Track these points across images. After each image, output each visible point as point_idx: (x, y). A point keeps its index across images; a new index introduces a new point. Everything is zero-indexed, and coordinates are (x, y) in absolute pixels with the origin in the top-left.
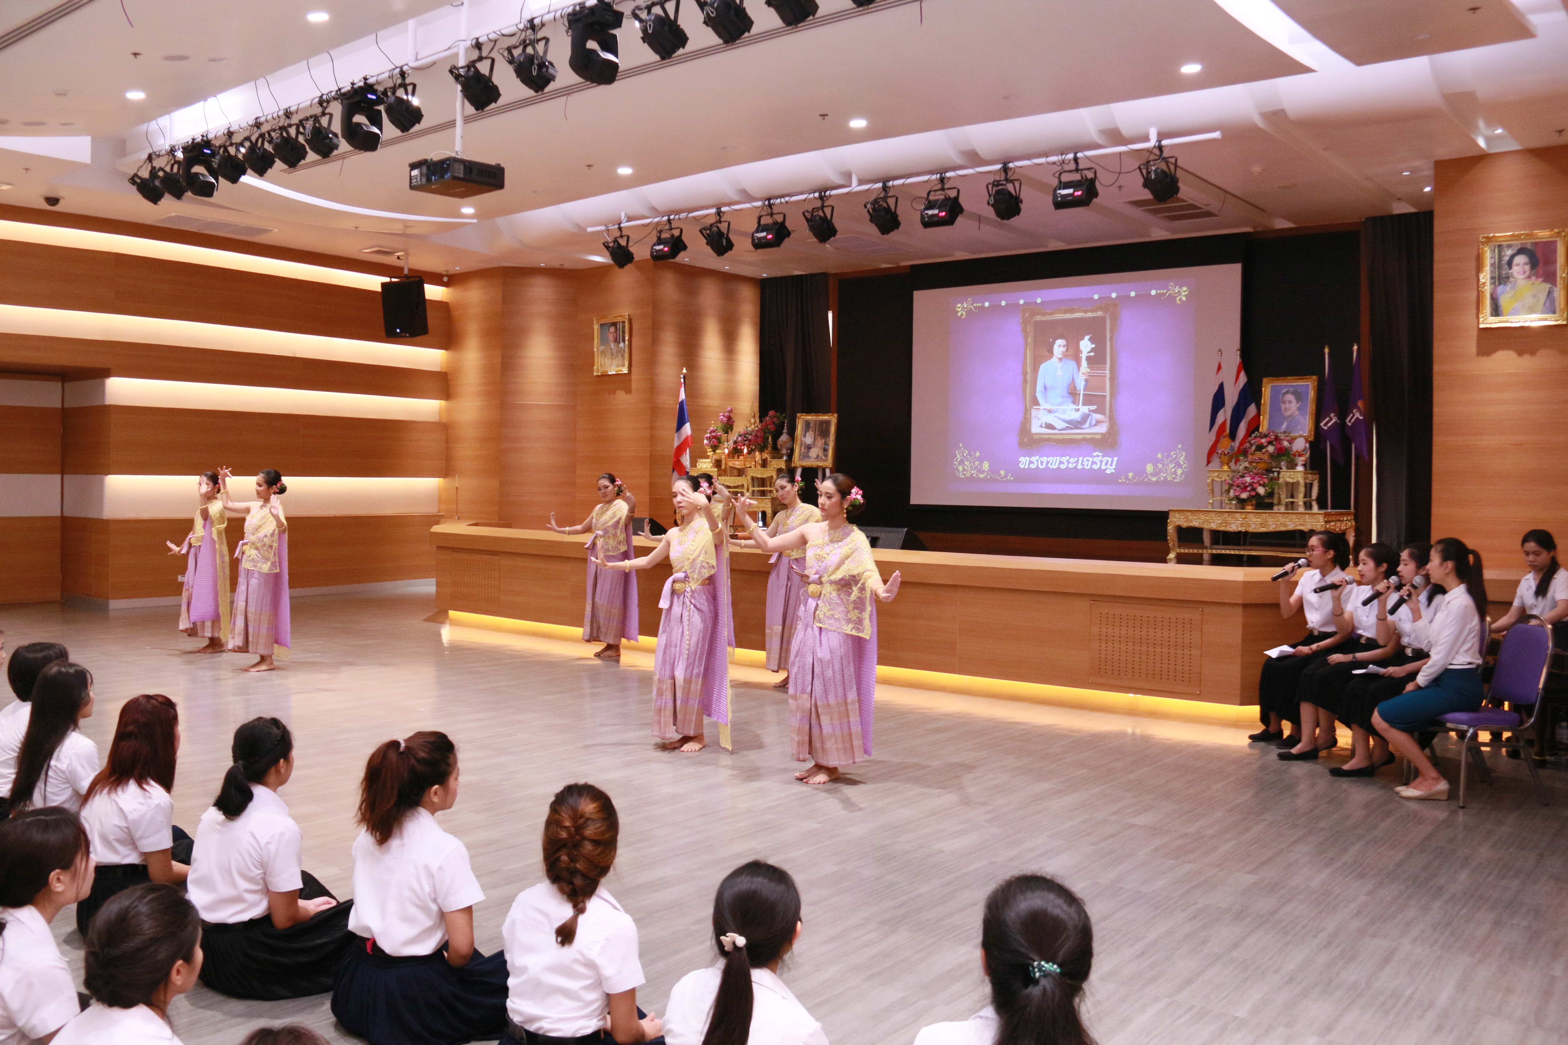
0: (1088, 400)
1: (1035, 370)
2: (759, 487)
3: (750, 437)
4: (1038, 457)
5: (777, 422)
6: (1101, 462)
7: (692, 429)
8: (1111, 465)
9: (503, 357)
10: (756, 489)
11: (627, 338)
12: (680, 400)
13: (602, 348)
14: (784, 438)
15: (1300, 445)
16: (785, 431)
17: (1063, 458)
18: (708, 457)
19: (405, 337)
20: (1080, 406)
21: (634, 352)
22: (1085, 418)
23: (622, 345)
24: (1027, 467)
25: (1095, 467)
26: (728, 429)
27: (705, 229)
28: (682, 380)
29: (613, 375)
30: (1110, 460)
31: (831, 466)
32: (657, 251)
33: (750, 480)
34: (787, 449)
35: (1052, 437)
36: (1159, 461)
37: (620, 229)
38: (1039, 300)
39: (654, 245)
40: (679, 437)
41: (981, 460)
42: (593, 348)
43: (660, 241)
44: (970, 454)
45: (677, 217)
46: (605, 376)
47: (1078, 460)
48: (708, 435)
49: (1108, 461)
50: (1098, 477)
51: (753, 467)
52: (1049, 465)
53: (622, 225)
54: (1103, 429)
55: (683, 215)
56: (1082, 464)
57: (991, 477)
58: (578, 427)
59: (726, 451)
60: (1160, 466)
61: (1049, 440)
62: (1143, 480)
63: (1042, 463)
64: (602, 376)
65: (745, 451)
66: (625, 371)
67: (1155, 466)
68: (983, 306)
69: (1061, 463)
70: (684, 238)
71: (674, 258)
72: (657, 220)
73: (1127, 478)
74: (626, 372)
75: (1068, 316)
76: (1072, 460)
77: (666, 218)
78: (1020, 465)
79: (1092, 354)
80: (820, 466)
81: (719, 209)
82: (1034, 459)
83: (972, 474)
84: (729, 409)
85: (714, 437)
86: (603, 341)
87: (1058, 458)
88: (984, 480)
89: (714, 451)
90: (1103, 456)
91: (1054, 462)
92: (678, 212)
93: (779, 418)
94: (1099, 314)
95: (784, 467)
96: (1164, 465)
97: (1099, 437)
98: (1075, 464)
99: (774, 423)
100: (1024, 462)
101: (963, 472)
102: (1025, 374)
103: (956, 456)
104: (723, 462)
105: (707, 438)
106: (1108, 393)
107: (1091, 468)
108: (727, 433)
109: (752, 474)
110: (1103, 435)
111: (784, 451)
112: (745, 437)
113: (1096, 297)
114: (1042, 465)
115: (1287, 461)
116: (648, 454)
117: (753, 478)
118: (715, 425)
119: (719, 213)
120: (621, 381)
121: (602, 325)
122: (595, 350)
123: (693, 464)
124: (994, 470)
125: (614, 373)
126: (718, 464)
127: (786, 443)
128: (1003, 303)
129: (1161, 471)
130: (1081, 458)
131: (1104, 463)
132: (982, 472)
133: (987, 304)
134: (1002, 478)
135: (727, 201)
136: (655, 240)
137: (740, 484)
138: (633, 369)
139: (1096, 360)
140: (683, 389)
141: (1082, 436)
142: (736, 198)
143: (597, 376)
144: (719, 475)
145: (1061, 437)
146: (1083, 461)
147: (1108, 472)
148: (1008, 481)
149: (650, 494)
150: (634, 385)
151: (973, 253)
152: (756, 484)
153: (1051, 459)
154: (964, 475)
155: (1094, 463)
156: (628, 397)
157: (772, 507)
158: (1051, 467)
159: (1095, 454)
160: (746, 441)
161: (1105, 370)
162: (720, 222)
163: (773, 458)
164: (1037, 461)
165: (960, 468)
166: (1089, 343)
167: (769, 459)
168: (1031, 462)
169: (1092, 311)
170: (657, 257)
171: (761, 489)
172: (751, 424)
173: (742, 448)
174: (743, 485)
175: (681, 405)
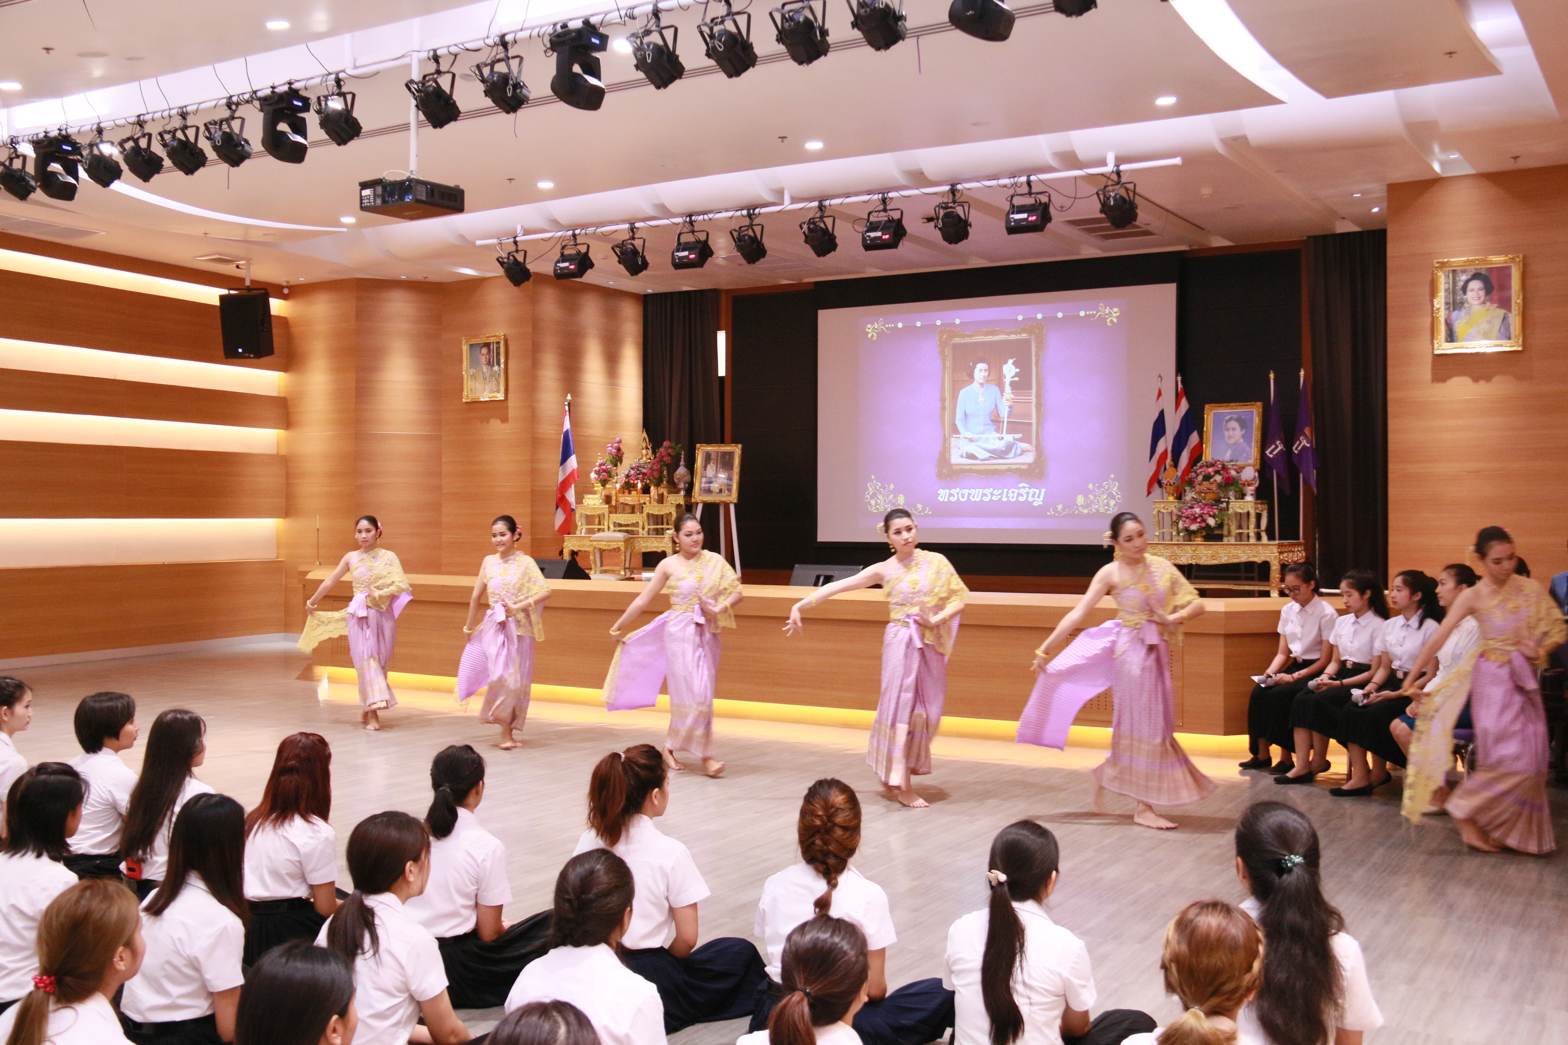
0: (1013, 427)
1: (955, 397)
2: (654, 525)
3: (644, 471)
4: (958, 489)
5: (673, 454)
6: (1028, 493)
7: (578, 462)
8: (1039, 497)
9: (358, 381)
10: (652, 527)
11: (502, 360)
12: (565, 430)
13: (472, 371)
14: (681, 471)
15: (1249, 474)
16: (682, 463)
17: (987, 490)
18: (595, 493)
19: (249, 357)
20: (1004, 435)
21: (510, 376)
22: (1009, 447)
23: (496, 368)
24: (946, 500)
25: (1021, 499)
26: (617, 461)
27: (617, 246)
28: (567, 408)
29: (486, 401)
30: (1037, 491)
31: (735, 501)
32: (561, 269)
33: (645, 518)
34: (685, 483)
35: (973, 467)
36: (1090, 491)
37: (515, 243)
38: (958, 321)
39: (558, 262)
40: (564, 471)
41: (896, 493)
43: (564, 258)
44: (883, 487)
45: (584, 231)
46: (476, 403)
47: (1003, 492)
48: (597, 468)
49: (1035, 493)
50: (1024, 510)
51: (648, 504)
52: (971, 498)
53: (517, 239)
54: (1029, 458)
55: (590, 230)
56: (1007, 496)
58: (443, 460)
59: (618, 486)
60: (1091, 497)
61: (970, 471)
62: (1074, 512)
63: (963, 495)
65: (640, 485)
66: (500, 396)
67: (1086, 497)
68: (896, 327)
69: (984, 495)
70: (591, 255)
71: (581, 276)
72: (559, 234)
73: (1055, 510)
74: (503, 398)
75: (989, 338)
76: (996, 492)
77: (570, 233)
78: (939, 498)
79: (1017, 379)
81: (632, 225)
82: (953, 491)
84: (618, 439)
85: (604, 471)
86: (474, 363)
87: (981, 490)
89: (604, 485)
90: (1030, 488)
91: (976, 494)
92: (584, 226)
93: (674, 449)
94: (1024, 336)
95: (682, 503)
96: (1095, 496)
97: (1025, 467)
98: (999, 497)
99: (669, 455)
100: (943, 495)
101: (875, 506)
102: (943, 400)
103: (868, 489)
104: (614, 498)
105: (596, 471)
106: (1034, 421)
107: (1017, 500)
108: (616, 465)
109: (647, 511)
110: (1030, 465)
111: (682, 486)
112: (638, 470)
113: (1020, 318)
114: (963, 497)
115: (1236, 491)
116: (530, 490)
117: (648, 515)
118: (601, 459)
119: (632, 229)
120: (496, 408)
121: (471, 346)
122: (464, 373)
123: (579, 500)
125: (487, 399)
126: (608, 500)
127: (684, 476)
128: (919, 324)
129: (1092, 502)
130: (1005, 490)
131: (1030, 495)
133: (900, 325)
134: (920, 512)
135: (641, 216)
136: (558, 256)
137: (634, 522)
138: (509, 395)
139: (1021, 385)
140: (567, 417)
141: (1006, 467)
142: (651, 212)
143: (467, 403)
144: (610, 512)
146: (1008, 493)
147: (1035, 504)
148: (927, 515)
149: (532, 534)
150: (511, 413)
151: (886, 270)
152: (651, 522)
153: (972, 491)
154: (877, 509)
155: (1019, 495)
156: (504, 425)
158: (973, 500)
159: (1020, 485)
160: (639, 474)
161: (1031, 396)
162: (633, 238)
163: (670, 492)
164: (958, 493)
165: (873, 502)
166: (1013, 367)
167: (665, 494)
168: (951, 495)
169: (1016, 333)
170: (561, 276)
171: (655, 527)
172: (642, 455)
173: (636, 482)
174: (638, 523)
175: (566, 435)
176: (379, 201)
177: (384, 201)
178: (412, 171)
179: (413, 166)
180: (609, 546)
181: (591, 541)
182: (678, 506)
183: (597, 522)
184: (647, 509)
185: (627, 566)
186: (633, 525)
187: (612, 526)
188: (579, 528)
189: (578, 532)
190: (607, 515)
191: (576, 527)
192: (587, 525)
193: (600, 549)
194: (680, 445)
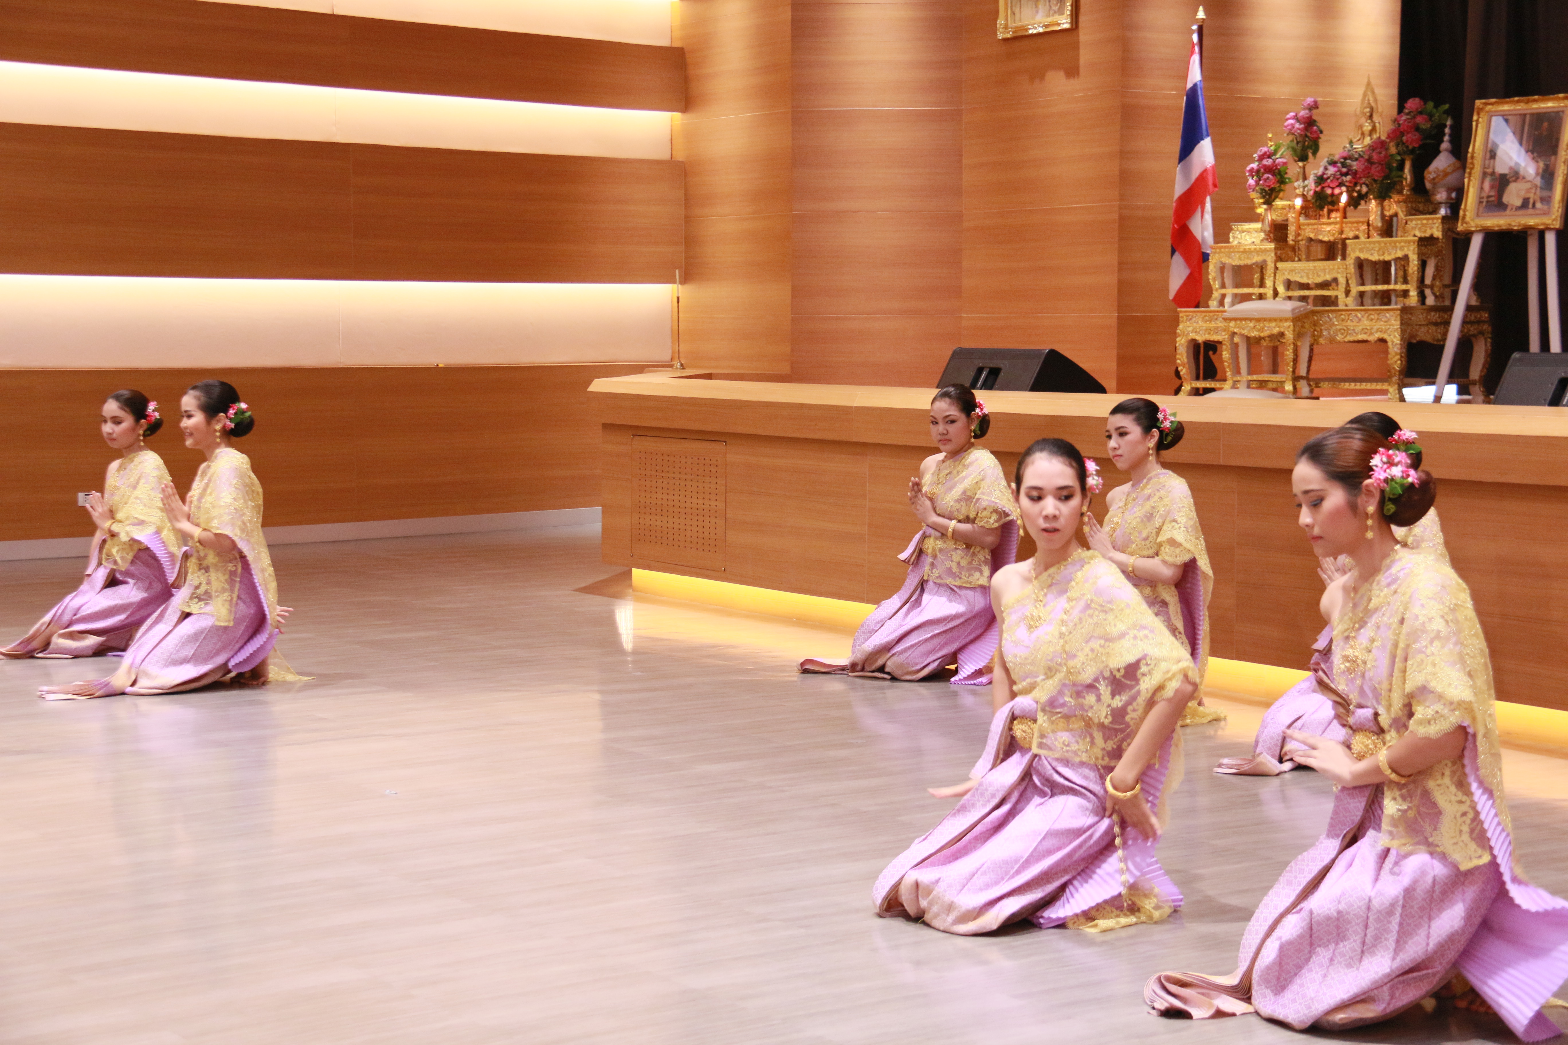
2: (1376, 282)
3: (1355, 165)
5: (1425, 125)
7: (1216, 156)
10: (1369, 288)
12: (1189, 85)
14: (1442, 162)
16: (1445, 145)
18: (1256, 218)
26: (1304, 149)
28: (1195, 38)
29: (1039, 34)
31: (1557, 225)
33: (1352, 269)
34: (1450, 190)
40: (1186, 172)
46: (1021, 38)
48: (1255, 165)
51: (1363, 238)
58: (965, 161)
59: (1298, 202)
64: (1015, 39)
65: (1344, 198)
66: (1065, 23)
74: (1067, 26)
80: (1531, 228)
84: (1310, 100)
85: (1269, 169)
89: (1269, 202)
93: (1431, 116)
95: (1438, 233)
99: (1417, 128)
104: (1292, 229)
105: (1251, 170)
108: (1303, 158)
109: (1358, 254)
111: (1441, 196)
112: (1344, 165)
116: (1116, 216)
117: (1361, 264)
118: (1268, 143)
120: (1057, 48)
123: (1222, 234)
125: (1041, 30)
126: (1278, 232)
127: (1446, 174)
137: (1328, 277)
138: (1082, 18)
140: (1196, 58)
143: (1005, 40)
144: (1279, 259)
149: (1120, 307)
150: (1085, 56)
152: (1368, 276)
156: (1074, 84)
157: (1403, 331)
160: (1346, 174)
163: (1414, 211)
167: (1401, 215)
171: (1380, 287)
172: (1363, 134)
173: (1337, 191)
174: (1335, 280)
175: (1192, 95)
180: (1262, 330)
181: (1225, 319)
182: (1425, 242)
183: (1256, 281)
184: (1355, 252)
185: (1303, 371)
186: (1324, 285)
187: (1281, 289)
188: (1216, 295)
189: (1213, 304)
190: (1270, 266)
191: (1210, 290)
192: (1237, 286)
193: (1248, 339)
194: (1447, 106)
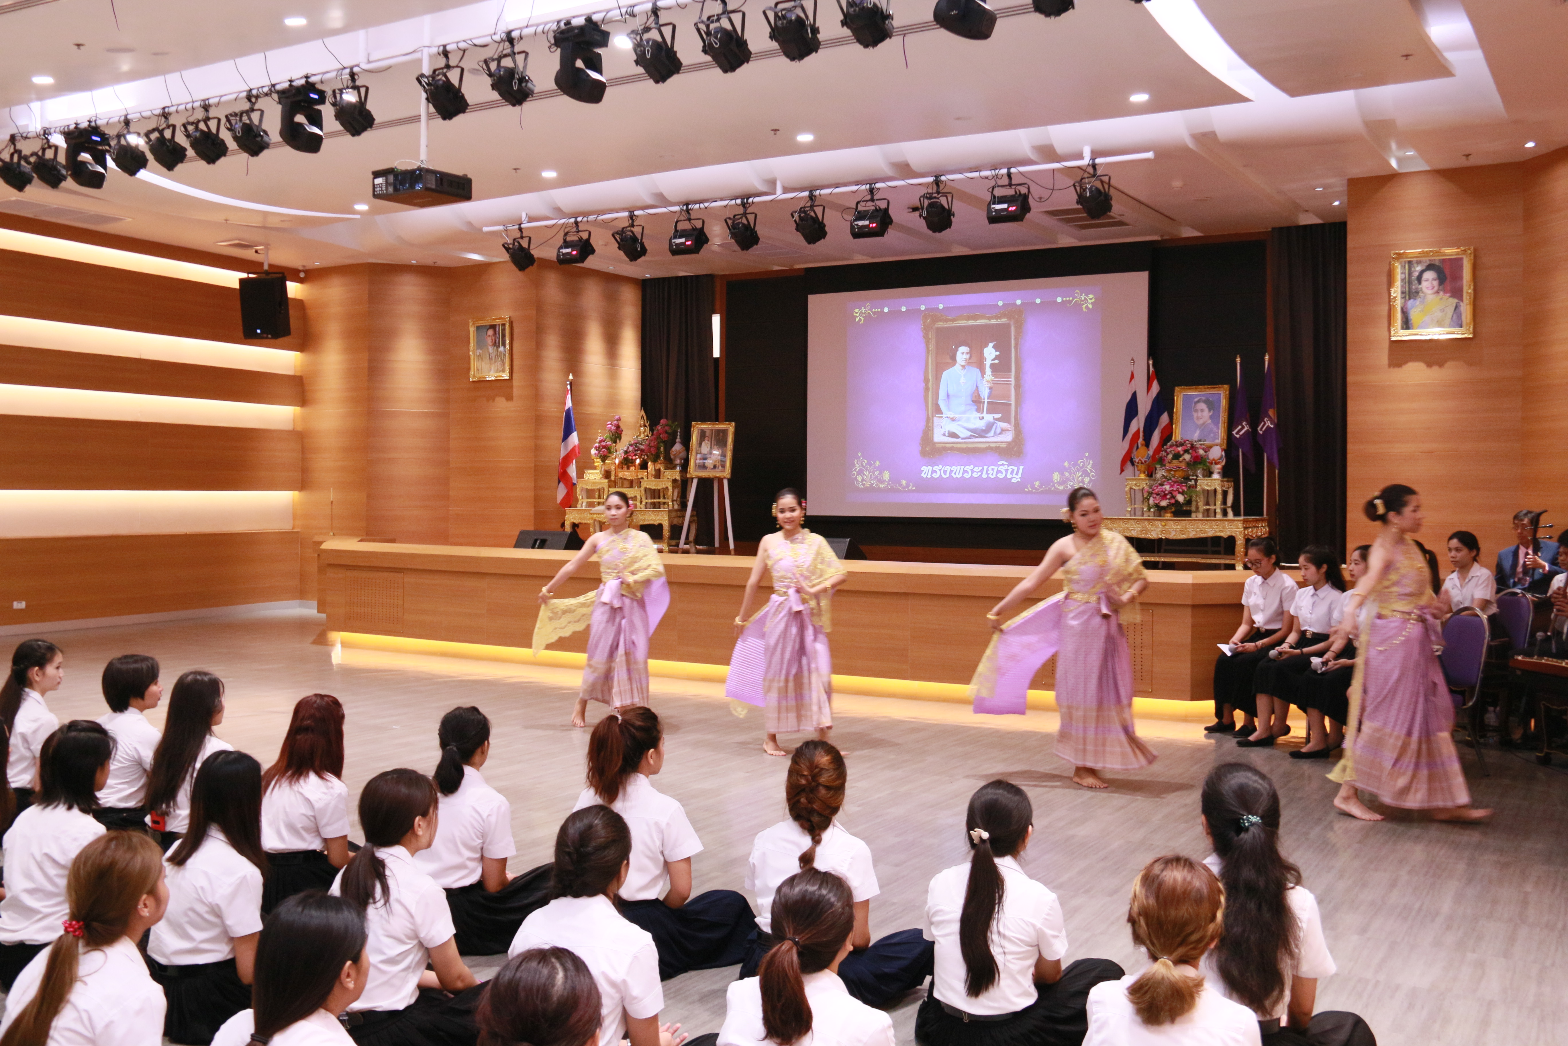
0: (993, 408)
1: (938, 378)
2: (651, 499)
3: (642, 447)
4: (941, 466)
5: (670, 431)
6: (1007, 471)
7: (579, 439)
8: (1017, 474)
9: (370, 361)
10: (650, 501)
11: (507, 342)
12: (567, 408)
13: (479, 352)
14: (678, 447)
15: (1217, 453)
16: (678, 440)
17: (968, 467)
18: (595, 468)
19: (267, 338)
20: (985, 415)
21: (515, 357)
22: (989, 427)
23: (501, 349)
24: (929, 476)
25: (1000, 476)
26: (616, 438)
27: (617, 233)
28: (569, 387)
29: (492, 380)
30: (1016, 468)
31: (729, 476)
32: (564, 254)
33: (643, 492)
34: (681, 459)
35: (955, 445)
36: (1066, 469)
37: (520, 229)
38: (941, 306)
39: (561, 248)
40: (566, 447)
41: (881, 469)
42: (469, 352)
43: (566, 244)
44: (869, 464)
45: (585, 219)
46: (482, 382)
47: (983, 469)
48: (597, 445)
49: (1013, 470)
50: (1004, 486)
51: (645, 479)
52: (953, 474)
53: (522, 226)
54: (1008, 437)
55: (592, 218)
56: (987, 473)
57: (892, 487)
58: (451, 436)
59: (617, 461)
60: (1067, 474)
61: (952, 449)
62: (1050, 489)
63: (945, 472)
65: (638, 461)
66: (506, 376)
67: (1062, 474)
68: (882, 312)
69: (965, 472)
70: (592, 241)
71: (583, 262)
72: (562, 221)
73: (1033, 487)
74: (508, 378)
75: (971, 323)
76: (976, 469)
77: (573, 220)
78: (923, 475)
79: (997, 361)
81: (631, 213)
82: (936, 468)
83: (872, 484)
84: (617, 417)
85: (604, 447)
86: (480, 344)
87: (962, 467)
88: (886, 490)
89: (603, 461)
90: (1008, 465)
91: (958, 471)
92: (586, 214)
93: (670, 426)
94: (1004, 320)
95: (678, 478)
96: (1070, 473)
97: (1004, 445)
98: (980, 474)
99: (666, 432)
100: (926, 471)
101: (862, 482)
102: (926, 381)
103: (854, 465)
104: (613, 473)
105: (596, 447)
106: (1013, 401)
107: (997, 477)
108: (615, 442)
109: (645, 486)
110: (1009, 443)
111: (678, 462)
112: (636, 446)
113: (1000, 303)
114: (945, 474)
115: (1203, 469)
116: (533, 465)
117: (646, 489)
118: (601, 435)
119: (632, 217)
120: (502, 388)
121: (478, 328)
122: (471, 353)
123: (580, 475)
124: (894, 479)
125: (493, 379)
126: (607, 475)
127: (680, 453)
128: (904, 309)
129: (1068, 479)
130: (985, 467)
131: (1009, 472)
132: (883, 482)
133: (886, 310)
134: (903, 488)
135: (639, 204)
136: (561, 242)
138: (515, 375)
139: (1000, 367)
140: (569, 396)
141: (987, 445)
142: (650, 201)
143: (474, 382)
144: (610, 487)
145: (964, 446)
146: (988, 470)
147: (1014, 480)
148: (910, 491)
149: (535, 507)
150: (516, 392)
151: (873, 257)
152: (649, 496)
153: (954, 468)
154: (864, 485)
155: (999, 472)
156: (509, 404)
157: (669, 519)
158: (955, 476)
159: (1000, 463)
160: (637, 450)
161: (1010, 378)
162: (633, 226)
163: (666, 468)
164: (940, 470)
165: (859, 478)
166: (993, 350)
167: (662, 469)
168: (934, 472)
169: (997, 318)
170: (564, 261)
171: (652, 501)
172: (640, 433)
173: (634, 458)
174: (636, 497)
175: (568, 412)
176: (391, 189)
177: (396, 189)
178: (422, 161)
179: (423, 156)
181: (591, 514)
182: (673, 481)
183: (597, 496)
184: (644, 484)
188: (580, 502)
189: (579, 505)
190: (606, 490)
191: (577, 500)
192: (588, 498)
194: (676, 423)
